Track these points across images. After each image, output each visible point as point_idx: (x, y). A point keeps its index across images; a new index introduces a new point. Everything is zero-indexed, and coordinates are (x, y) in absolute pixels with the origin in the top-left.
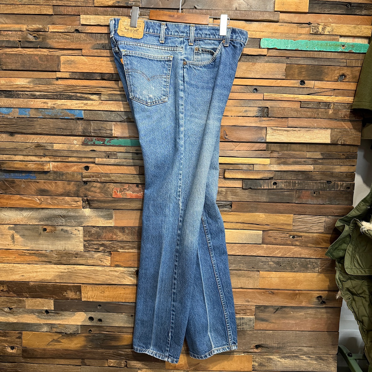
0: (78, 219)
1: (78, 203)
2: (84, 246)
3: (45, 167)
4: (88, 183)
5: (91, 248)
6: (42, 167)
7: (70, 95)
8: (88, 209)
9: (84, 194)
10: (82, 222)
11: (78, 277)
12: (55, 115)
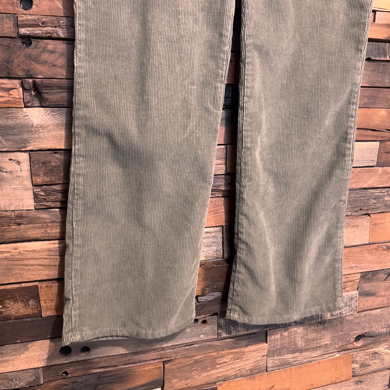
0: (15, 135)
1: (11, 92)
2: (36, 196)
4: (34, 42)
5: (53, 201)
8: (38, 109)
9: (24, 70)
10: (25, 140)
11: (26, 268)
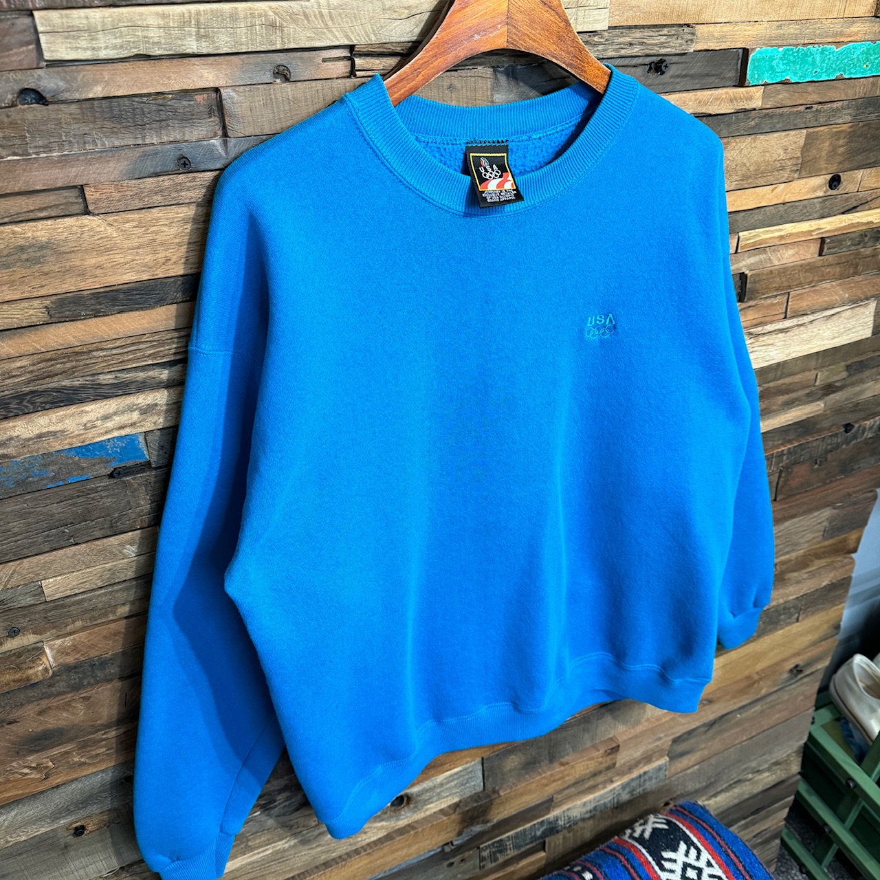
3: (31, 671)
6: (17, 676)
7: (65, 387)
12: (17, 483)
